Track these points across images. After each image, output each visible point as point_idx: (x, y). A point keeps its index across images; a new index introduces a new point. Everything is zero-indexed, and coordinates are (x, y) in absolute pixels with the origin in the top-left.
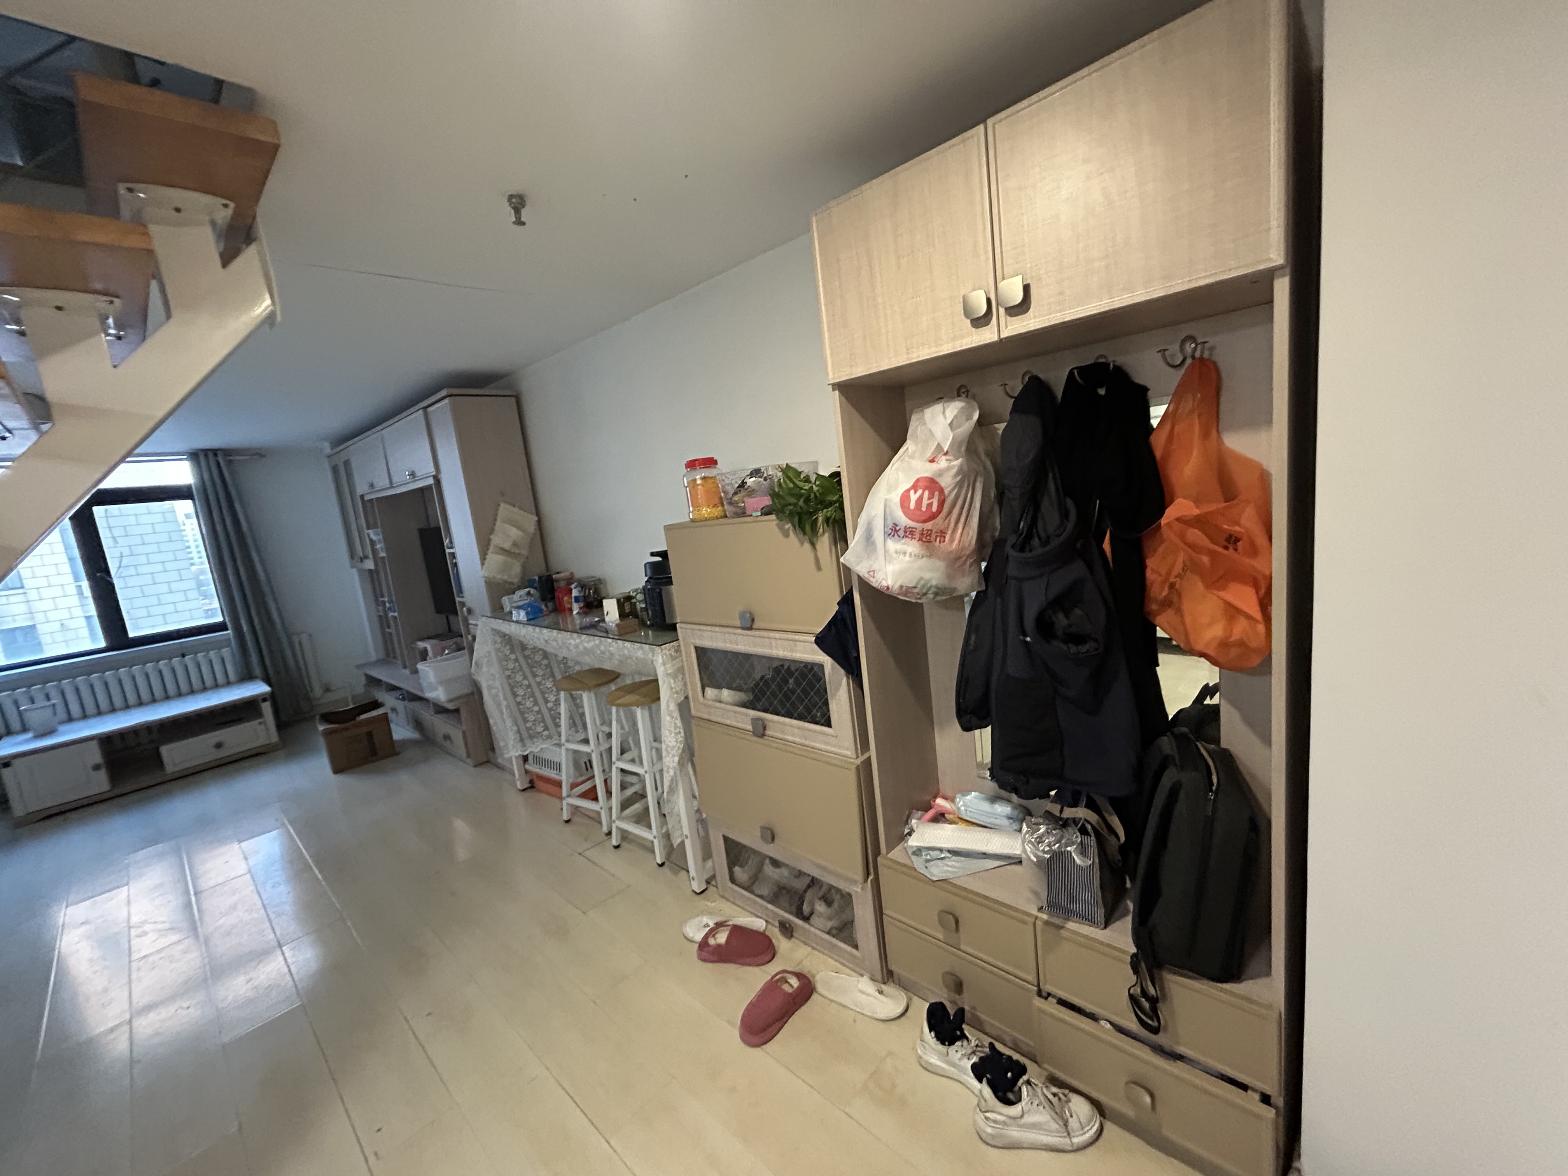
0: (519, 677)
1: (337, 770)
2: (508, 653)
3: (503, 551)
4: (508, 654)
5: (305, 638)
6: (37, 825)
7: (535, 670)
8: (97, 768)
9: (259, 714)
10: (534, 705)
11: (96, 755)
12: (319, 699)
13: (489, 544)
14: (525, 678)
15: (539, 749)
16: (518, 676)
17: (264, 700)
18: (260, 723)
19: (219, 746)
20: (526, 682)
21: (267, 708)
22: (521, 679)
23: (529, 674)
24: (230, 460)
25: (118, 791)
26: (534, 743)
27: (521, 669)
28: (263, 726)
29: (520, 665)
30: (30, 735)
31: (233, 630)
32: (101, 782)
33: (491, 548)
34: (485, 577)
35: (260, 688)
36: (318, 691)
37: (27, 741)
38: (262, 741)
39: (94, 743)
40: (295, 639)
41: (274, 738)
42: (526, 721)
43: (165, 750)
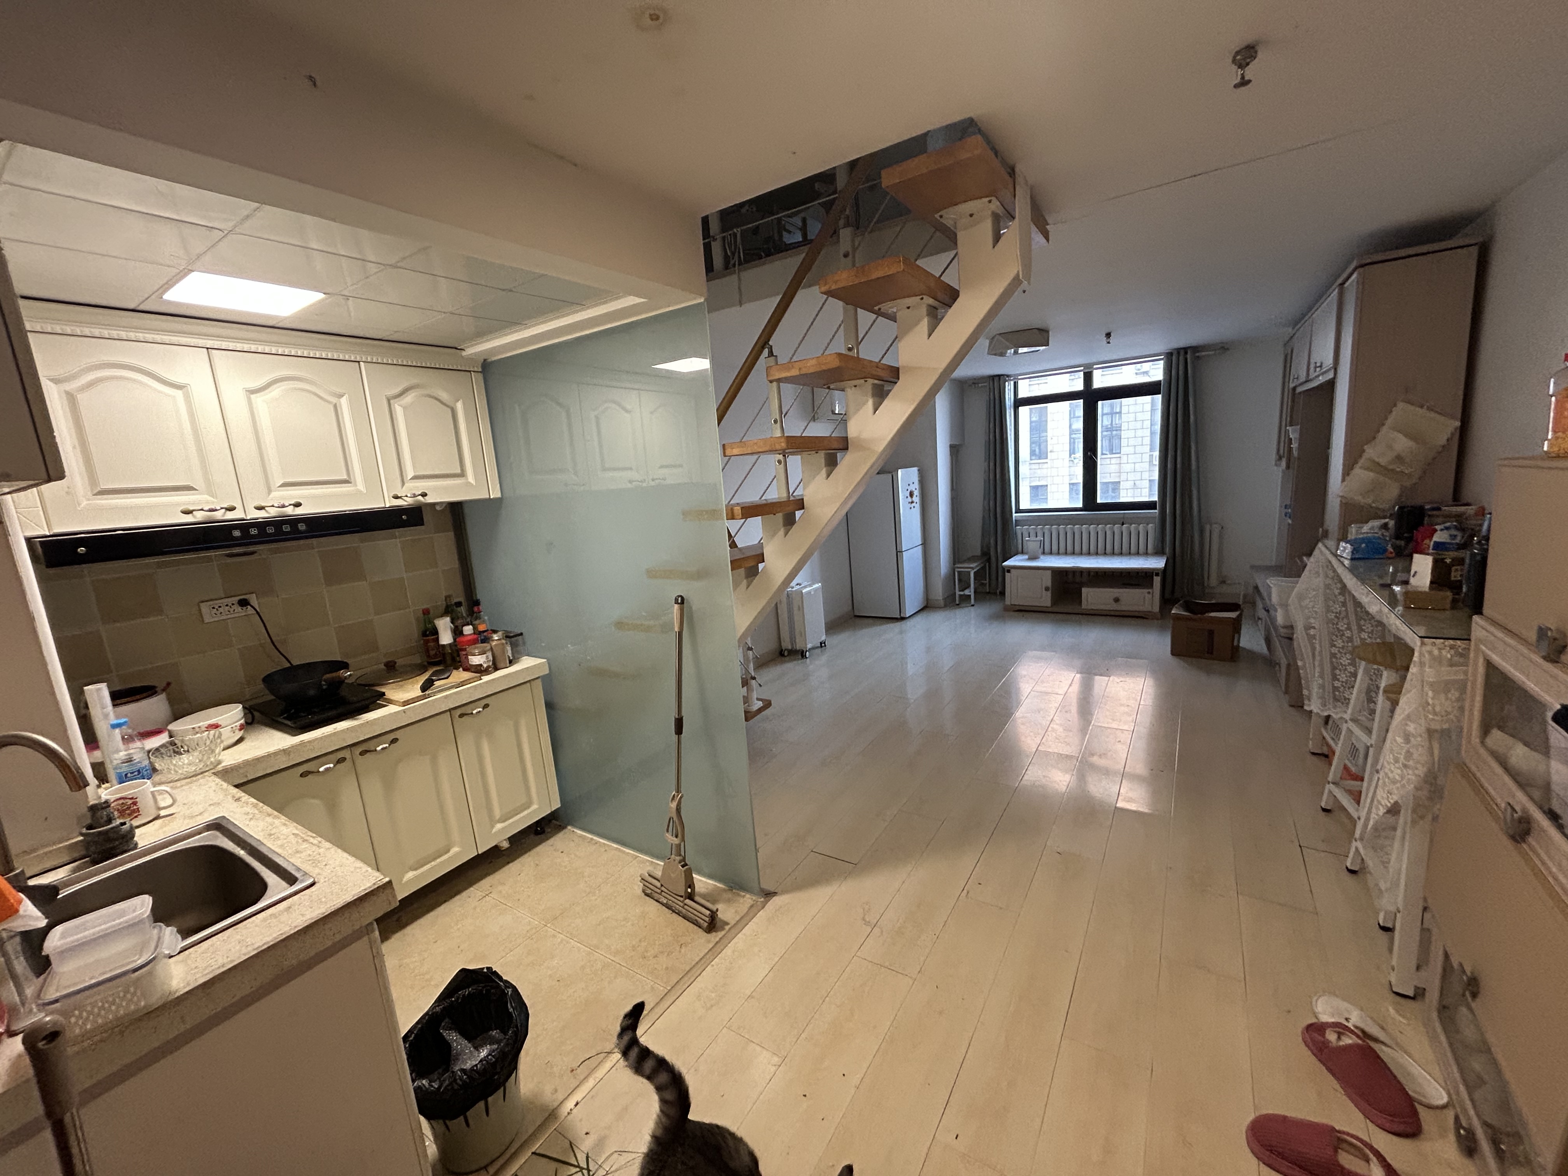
0: (1342, 626)
1: (1174, 653)
2: (1337, 592)
3: (1375, 466)
4: (1337, 594)
5: (1216, 529)
6: (1012, 613)
7: (1362, 622)
8: (1047, 589)
9: (1151, 585)
10: (1349, 664)
11: (1048, 580)
12: (1213, 588)
13: (1361, 456)
14: (1349, 628)
15: (1339, 716)
16: (1340, 624)
17: (1157, 575)
18: (1149, 593)
19: (1117, 600)
20: (1348, 634)
21: (1157, 580)
22: (1343, 629)
23: (1354, 627)
24: (1198, 357)
25: (1056, 609)
26: (1335, 707)
27: (1347, 616)
28: (1150, 596)
29: (1346, 610)
30: (1026, 557)
31: (1159, 511)
32: (1046, 600)
33: (1362, 462)
34: (1342, 497)
35: (1158, 563)
36: (1214, 581)
37: (1022, 560)
38: (1146, 607)
39: (1049, 572)
40: (1208, 527)
41: (1156, 609)
42: (1335, 678)
43: (1084, 590)
